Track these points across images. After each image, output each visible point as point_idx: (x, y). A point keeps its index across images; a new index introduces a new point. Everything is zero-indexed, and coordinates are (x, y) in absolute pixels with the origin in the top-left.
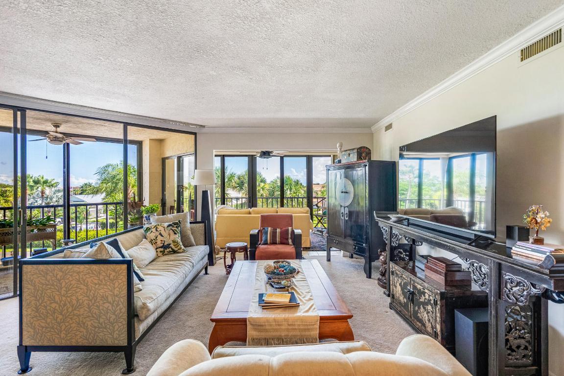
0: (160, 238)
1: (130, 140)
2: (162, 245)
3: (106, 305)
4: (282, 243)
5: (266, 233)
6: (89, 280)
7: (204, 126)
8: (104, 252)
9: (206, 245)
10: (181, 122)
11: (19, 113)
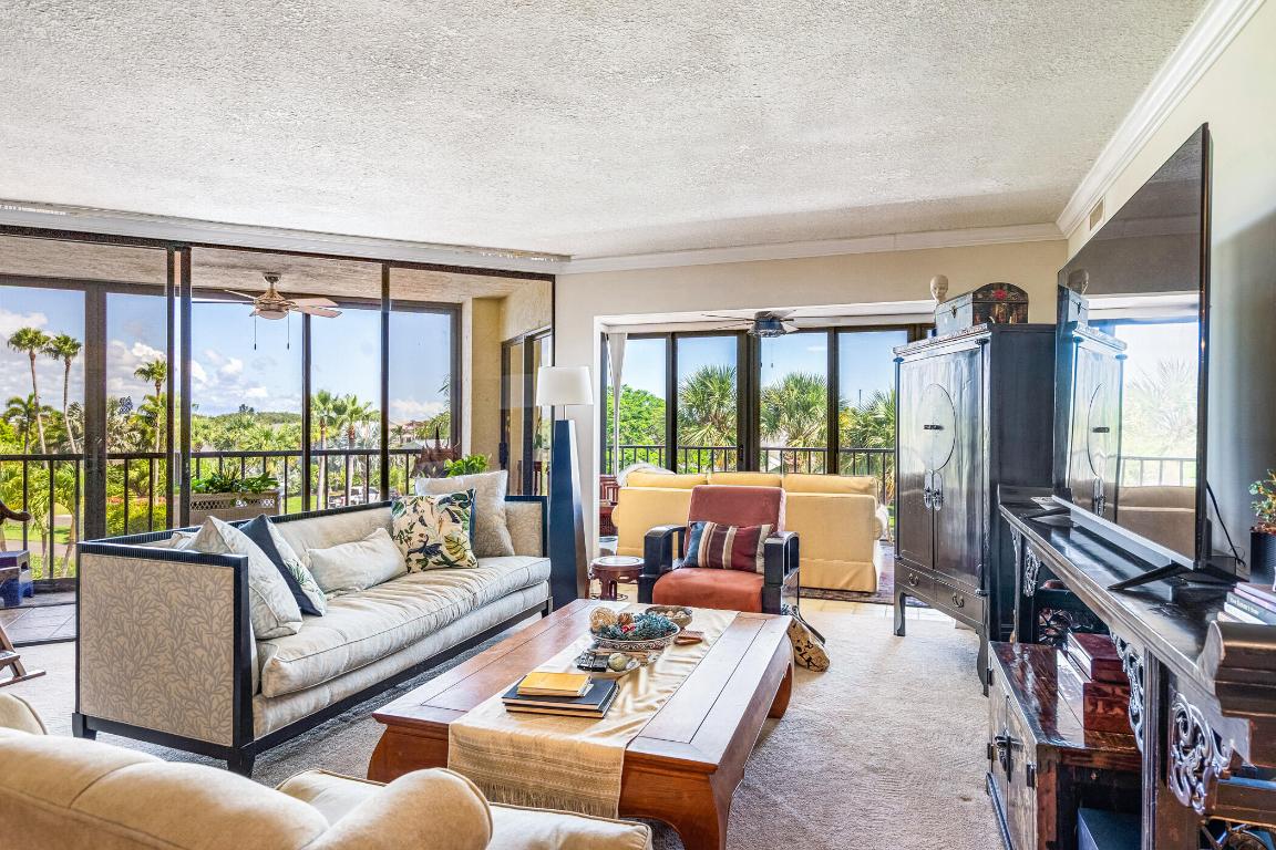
0: (419, 528)
1: (395, 301)
2: (422, 544)
3: (200, 652)
4: (735, 567)
5: (698, 536)
6: (173, 594)
7: (567, 258)
8: (212, 540)
9: (545, 555)
10: (511, 252)
11: (178, 254)
